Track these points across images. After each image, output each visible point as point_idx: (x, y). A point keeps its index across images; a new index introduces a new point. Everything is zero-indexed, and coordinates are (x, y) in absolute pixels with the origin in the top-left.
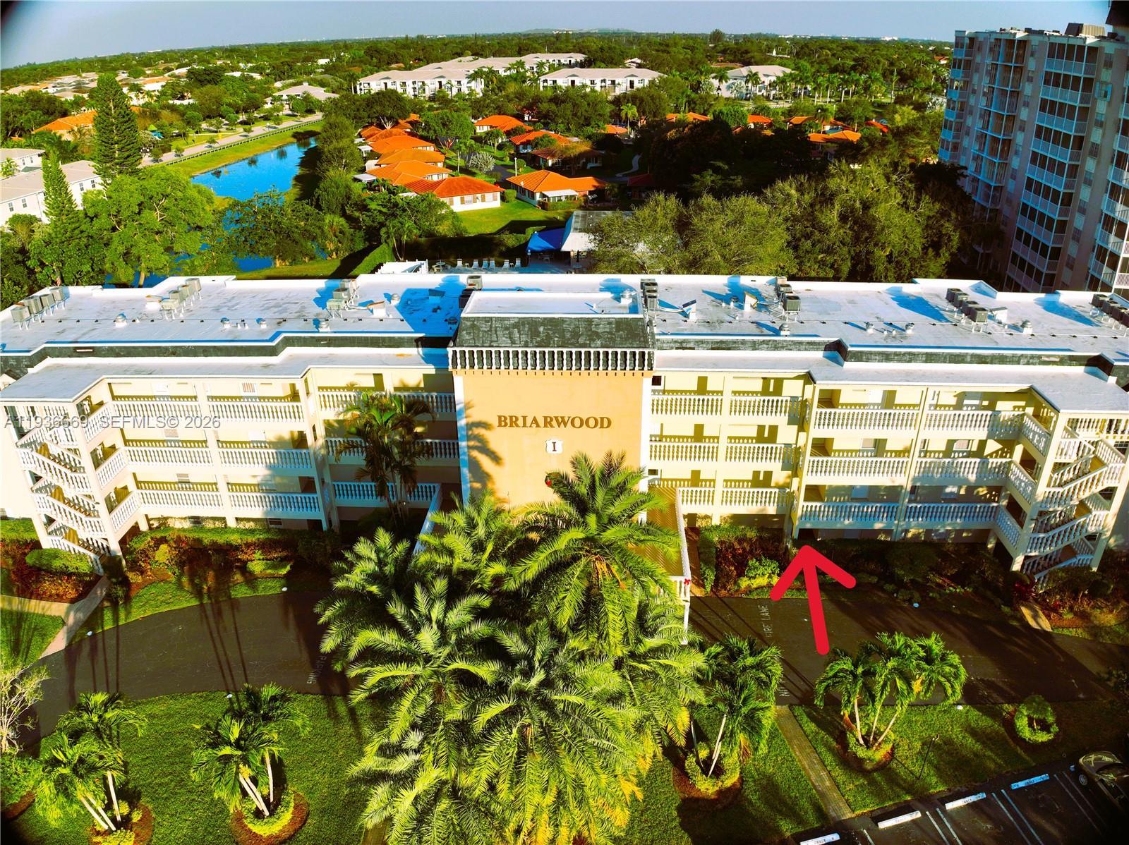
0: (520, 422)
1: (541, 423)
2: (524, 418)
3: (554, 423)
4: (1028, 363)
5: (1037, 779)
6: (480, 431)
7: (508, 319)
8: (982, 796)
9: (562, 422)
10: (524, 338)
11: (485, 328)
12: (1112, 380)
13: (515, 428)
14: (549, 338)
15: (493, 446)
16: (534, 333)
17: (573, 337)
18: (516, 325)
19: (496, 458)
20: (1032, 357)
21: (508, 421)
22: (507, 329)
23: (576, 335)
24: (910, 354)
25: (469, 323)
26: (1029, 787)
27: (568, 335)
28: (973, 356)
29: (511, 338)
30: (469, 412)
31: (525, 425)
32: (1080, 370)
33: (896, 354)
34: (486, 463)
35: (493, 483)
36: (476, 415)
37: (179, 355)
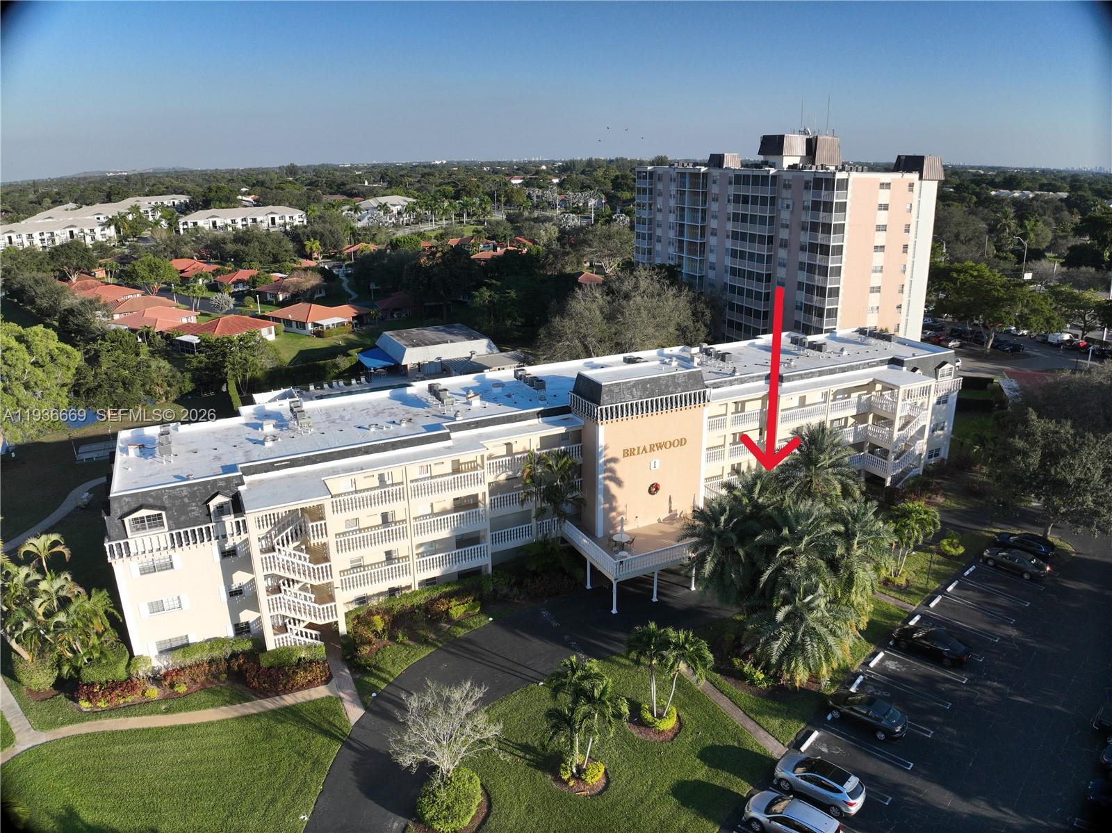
0: (636, 452)
1: (648, 450)
2: (639, 448)
3: (655, 448)
4: (863, 368)
5: (971, 569)
6: (612, 465)
7: (629, 382)
8: (957, 582)
9: (660, 446)
10: (639, 393)
11: (616, 390)
12: (905, 369)
13: (633, 457)
14: (653, 391)
15: (620, 475)
16: (645, 389)
17: (666, 388)
18: (634, 386)
19: (619, 483)
20: (865, 364)
21: (629, 453)
22: (629, 389)
23: (667, 386)
24: (811, 373)
25: (607, 389)
26: (971, 573)
27: (663, 387)
28: (839, 368)
29: (632, 395)
30: (607, 452)
31: (638, 453)
32: (885, 367)
33: (805, 374)
34: (612, 486)
35: (617, 502)
36: (610, 454)
37: (371, 453)
